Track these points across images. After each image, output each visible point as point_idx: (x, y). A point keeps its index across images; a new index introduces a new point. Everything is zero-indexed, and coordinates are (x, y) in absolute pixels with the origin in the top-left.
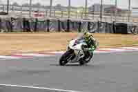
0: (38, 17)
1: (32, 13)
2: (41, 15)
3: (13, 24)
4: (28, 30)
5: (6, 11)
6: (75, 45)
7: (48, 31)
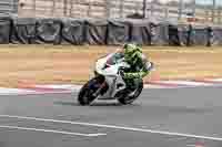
0: (192, 23)
1: (183, 16)
2: (197, 20)
3: (153, 33)
4: (177, 44)
5: (141, 13)
6: (106, 67)
7: (209, 45)
